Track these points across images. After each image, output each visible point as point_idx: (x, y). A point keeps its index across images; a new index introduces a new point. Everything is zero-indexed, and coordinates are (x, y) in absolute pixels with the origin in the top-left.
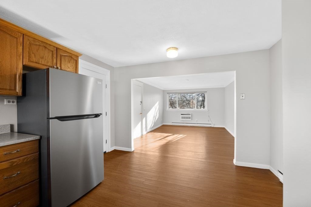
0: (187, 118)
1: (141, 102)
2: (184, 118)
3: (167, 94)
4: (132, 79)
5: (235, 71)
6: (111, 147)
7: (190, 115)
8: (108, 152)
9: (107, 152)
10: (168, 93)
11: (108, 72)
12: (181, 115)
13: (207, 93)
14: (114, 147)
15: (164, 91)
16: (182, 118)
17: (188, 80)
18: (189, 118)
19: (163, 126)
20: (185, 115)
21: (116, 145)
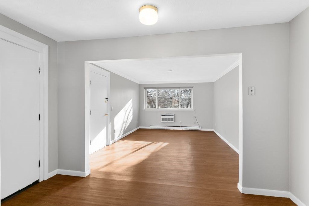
0: (169, 119)
1: (107, 99)
2: (166, 119)
3: (145, 90)
4: (85, 62)
5: (242, 53)
6: (49, 172)
7: (172, 115)
8: (44, 181)
9: (40, 181)
10: (145, 88)
11: (45, 49)
12: (162, 115)
13: (193, 89)
14: (57, 170)
15: (140, 86)
16: (163, 119)
17: (171, 70)
18: (172, 119)
19: (140, 130)
20: (166, 115)
21: (59, 167)
